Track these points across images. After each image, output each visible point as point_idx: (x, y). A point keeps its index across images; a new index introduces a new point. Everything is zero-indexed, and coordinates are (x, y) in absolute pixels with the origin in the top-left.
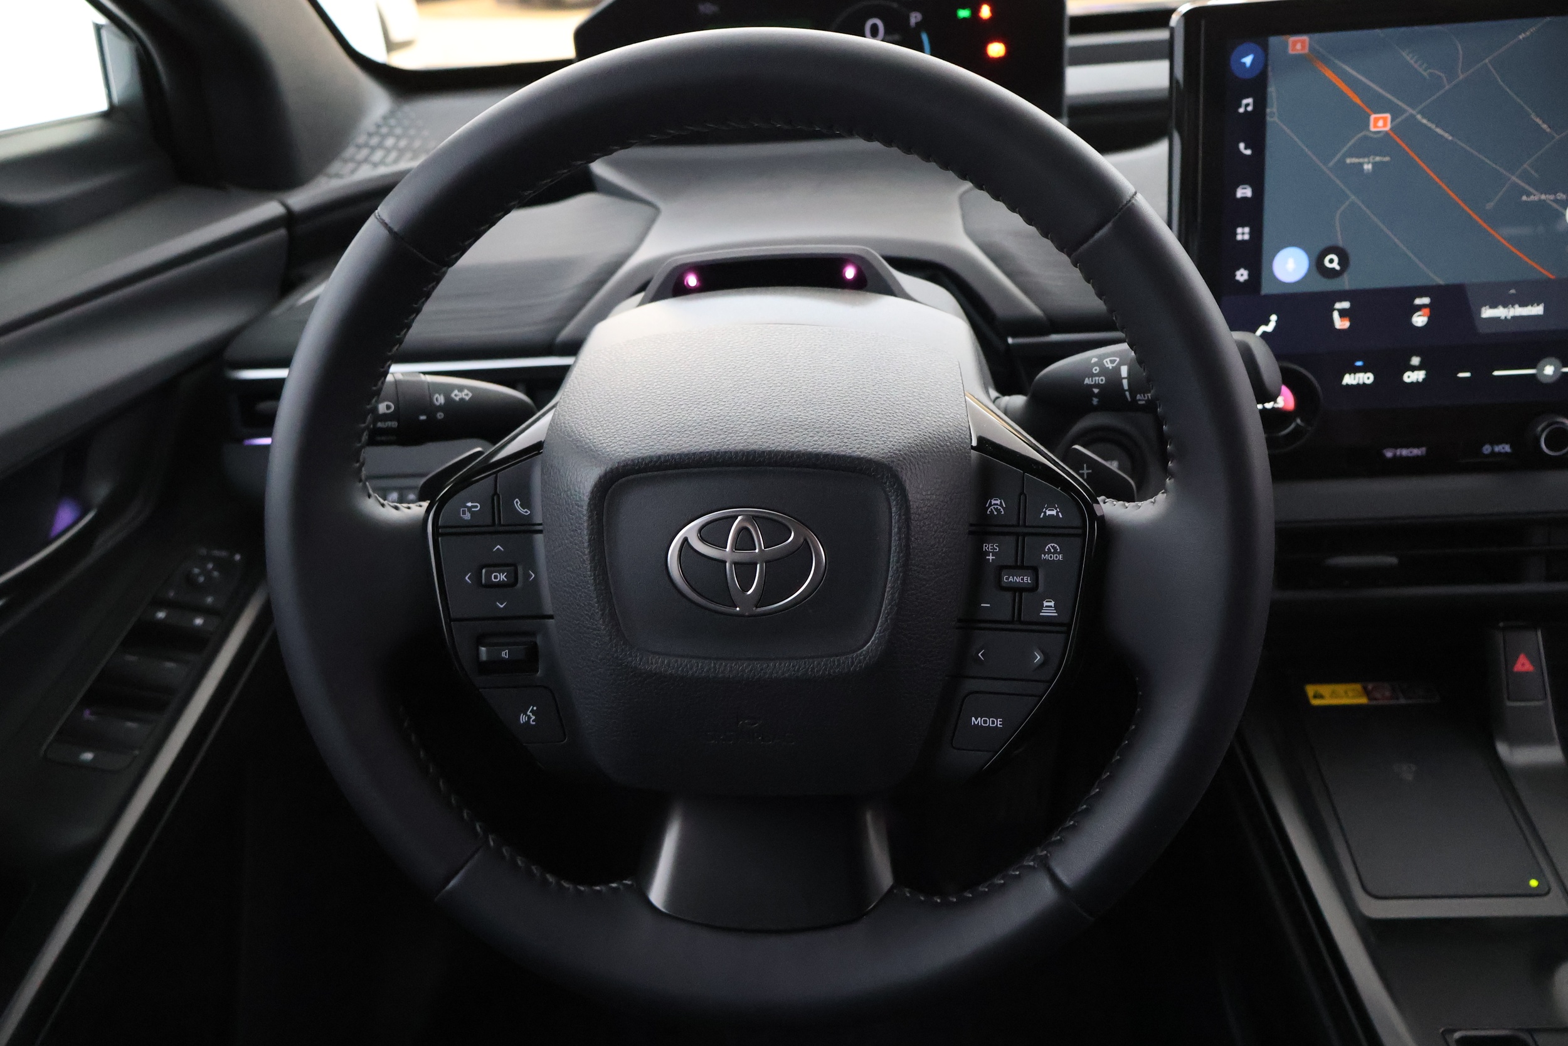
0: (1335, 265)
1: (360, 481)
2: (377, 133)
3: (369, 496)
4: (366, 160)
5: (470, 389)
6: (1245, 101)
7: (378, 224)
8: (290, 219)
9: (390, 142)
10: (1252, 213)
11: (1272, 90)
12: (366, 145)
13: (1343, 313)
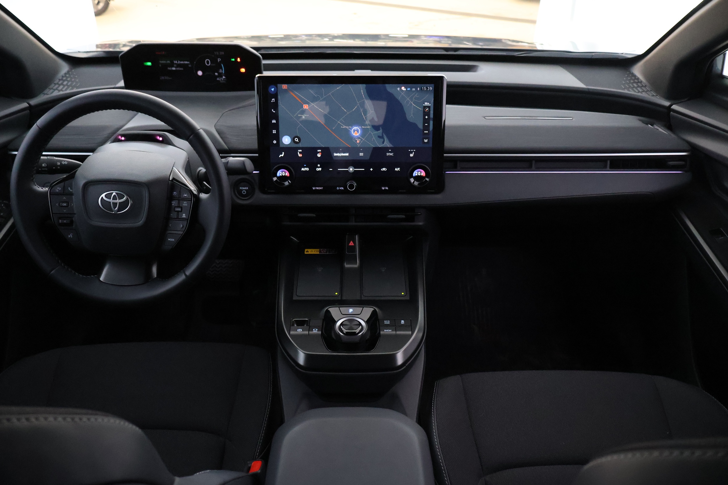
0: (297, 141)
1: (33, 182)
2: (62, 80)
3: (35, 185)
4: (56, 89)
5: (67, 161)
6: (273, 99)
7: (36, 126)
8: (30, 107)
9: (65, 83)
10: (276, 126)
11: (279, 97)
12: (58, 84)
13: (300, 153)
